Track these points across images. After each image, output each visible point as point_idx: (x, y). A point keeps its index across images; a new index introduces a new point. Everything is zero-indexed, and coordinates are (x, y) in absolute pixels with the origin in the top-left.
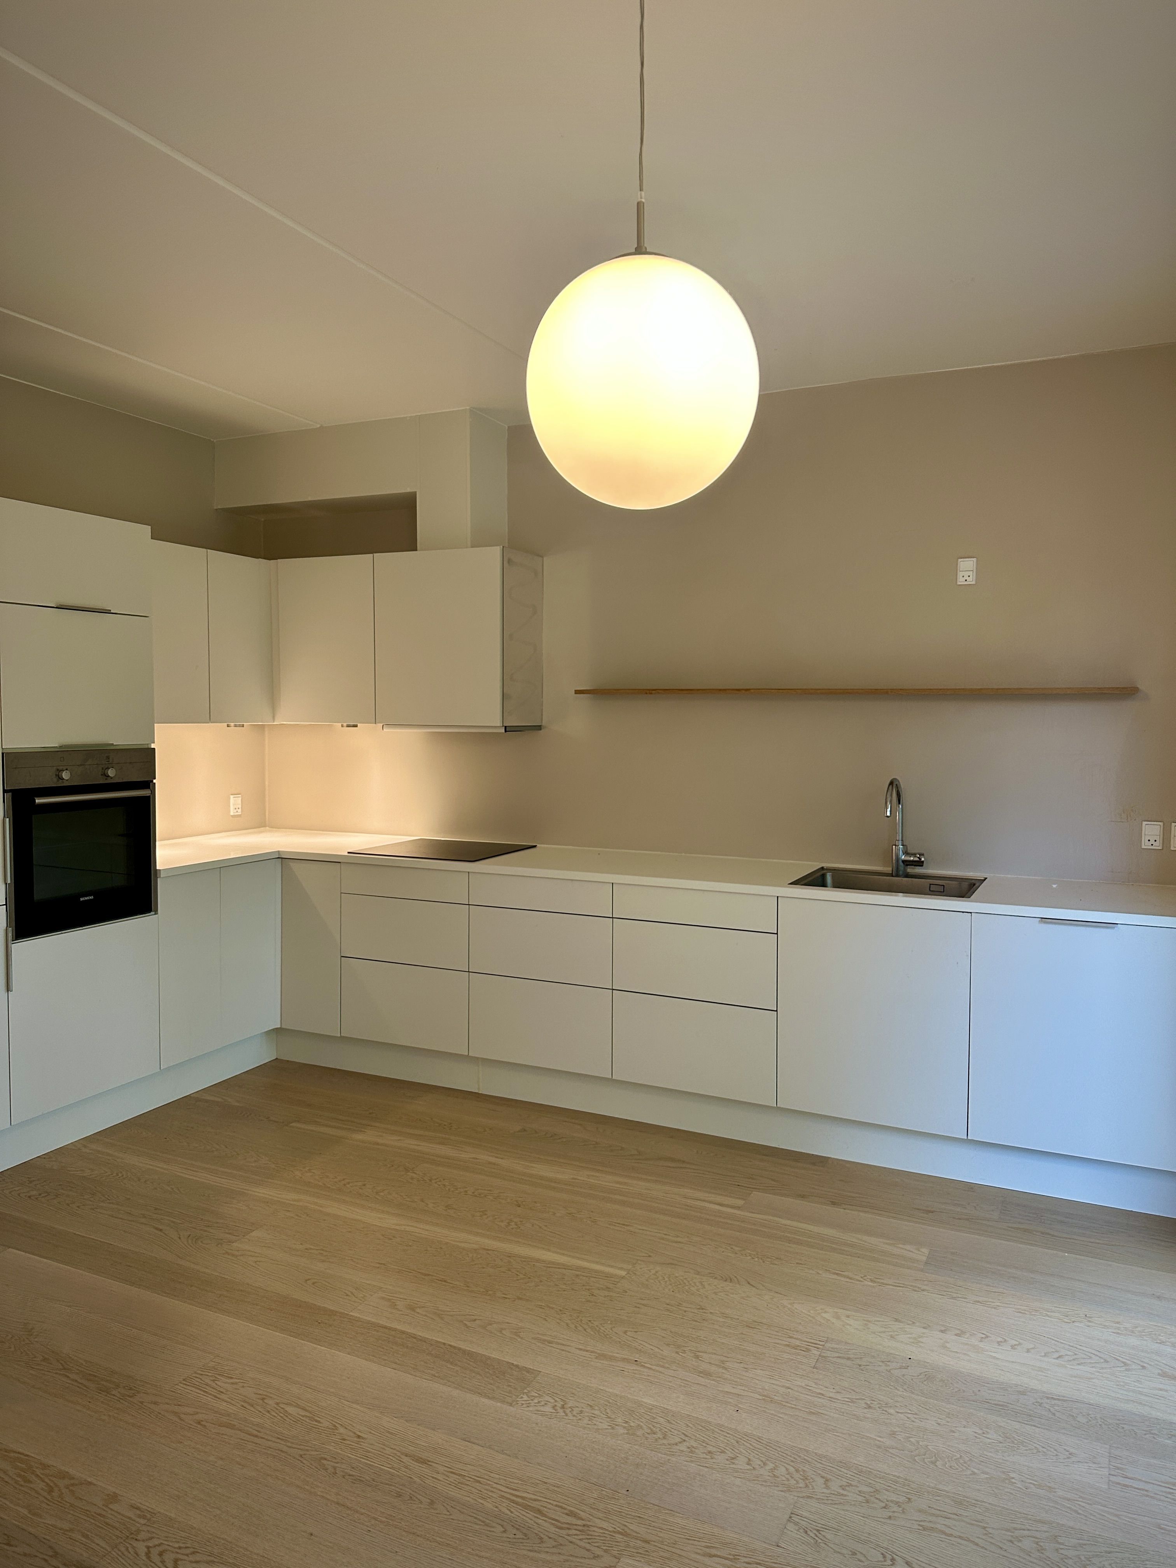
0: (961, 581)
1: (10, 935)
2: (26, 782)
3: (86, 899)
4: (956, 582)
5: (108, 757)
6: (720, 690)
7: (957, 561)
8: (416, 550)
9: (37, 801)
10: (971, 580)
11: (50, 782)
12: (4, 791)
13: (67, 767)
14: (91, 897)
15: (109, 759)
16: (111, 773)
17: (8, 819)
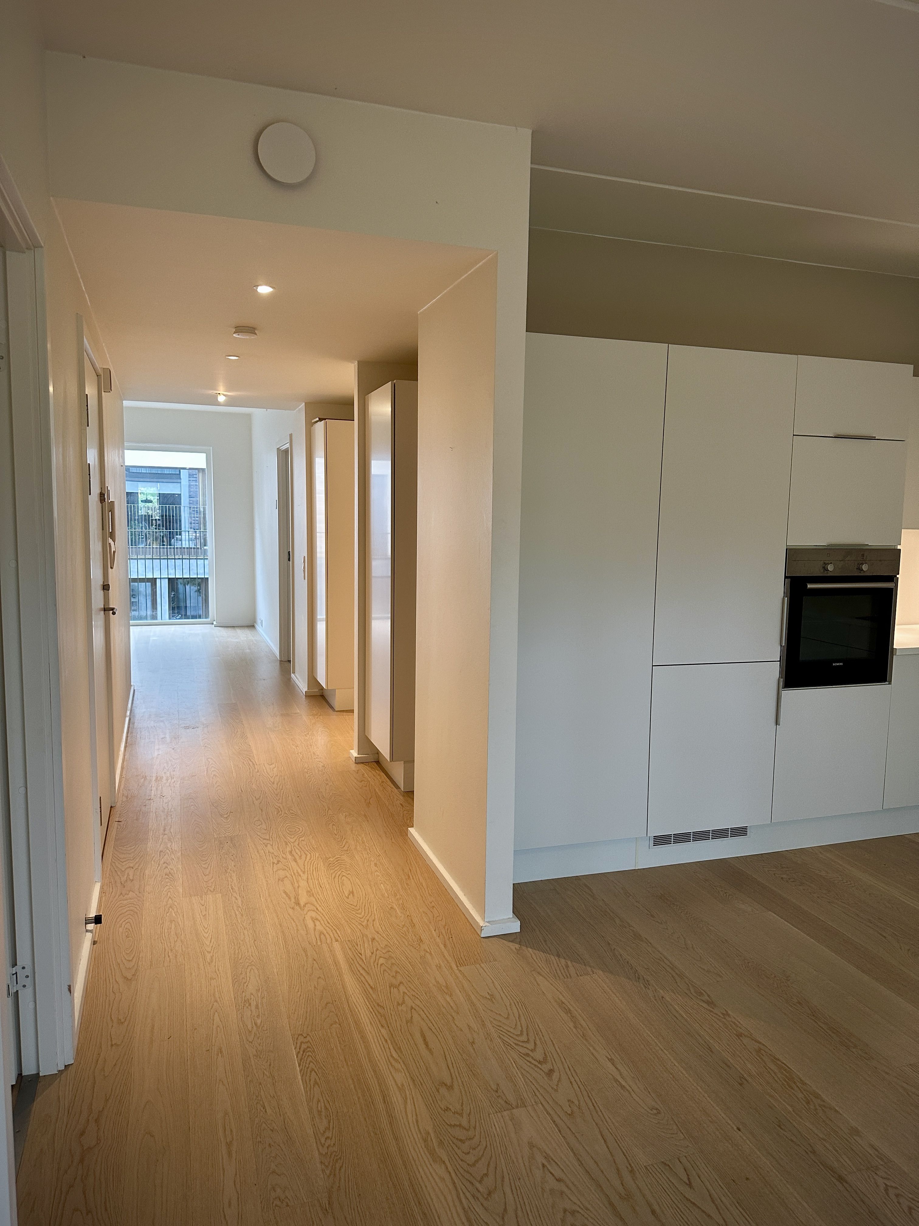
1: (781, 684)
2: (801, 572)
3: (837, 664)
5: (863, 555)
9: (808, 586)
11: (817, 572)
12: (786, 577)
13: (831, 561)
14: (841, 664)
15: (864, 556)
16: (865, 567)
17: (786, 598)
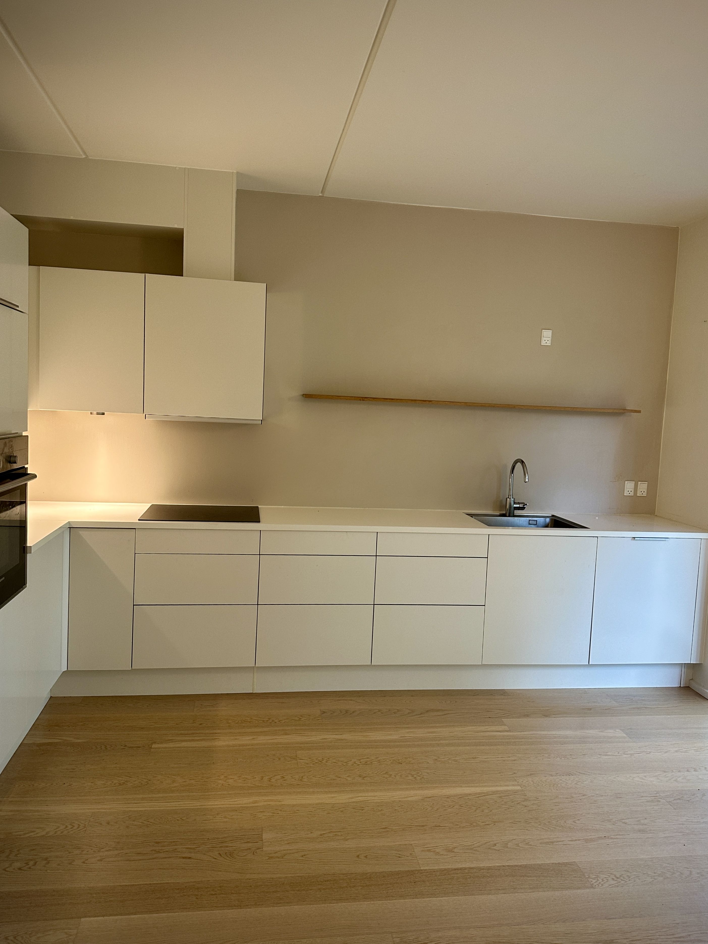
0: (543, 343)
4: (540, 344)
5: (12, 446)
6: (412, 400)
7: (542, 331)
8: (183, 276)
10: (549, 343)
14: (4, 578)
